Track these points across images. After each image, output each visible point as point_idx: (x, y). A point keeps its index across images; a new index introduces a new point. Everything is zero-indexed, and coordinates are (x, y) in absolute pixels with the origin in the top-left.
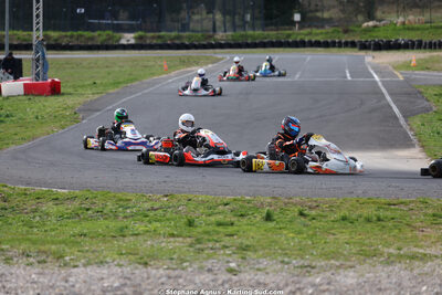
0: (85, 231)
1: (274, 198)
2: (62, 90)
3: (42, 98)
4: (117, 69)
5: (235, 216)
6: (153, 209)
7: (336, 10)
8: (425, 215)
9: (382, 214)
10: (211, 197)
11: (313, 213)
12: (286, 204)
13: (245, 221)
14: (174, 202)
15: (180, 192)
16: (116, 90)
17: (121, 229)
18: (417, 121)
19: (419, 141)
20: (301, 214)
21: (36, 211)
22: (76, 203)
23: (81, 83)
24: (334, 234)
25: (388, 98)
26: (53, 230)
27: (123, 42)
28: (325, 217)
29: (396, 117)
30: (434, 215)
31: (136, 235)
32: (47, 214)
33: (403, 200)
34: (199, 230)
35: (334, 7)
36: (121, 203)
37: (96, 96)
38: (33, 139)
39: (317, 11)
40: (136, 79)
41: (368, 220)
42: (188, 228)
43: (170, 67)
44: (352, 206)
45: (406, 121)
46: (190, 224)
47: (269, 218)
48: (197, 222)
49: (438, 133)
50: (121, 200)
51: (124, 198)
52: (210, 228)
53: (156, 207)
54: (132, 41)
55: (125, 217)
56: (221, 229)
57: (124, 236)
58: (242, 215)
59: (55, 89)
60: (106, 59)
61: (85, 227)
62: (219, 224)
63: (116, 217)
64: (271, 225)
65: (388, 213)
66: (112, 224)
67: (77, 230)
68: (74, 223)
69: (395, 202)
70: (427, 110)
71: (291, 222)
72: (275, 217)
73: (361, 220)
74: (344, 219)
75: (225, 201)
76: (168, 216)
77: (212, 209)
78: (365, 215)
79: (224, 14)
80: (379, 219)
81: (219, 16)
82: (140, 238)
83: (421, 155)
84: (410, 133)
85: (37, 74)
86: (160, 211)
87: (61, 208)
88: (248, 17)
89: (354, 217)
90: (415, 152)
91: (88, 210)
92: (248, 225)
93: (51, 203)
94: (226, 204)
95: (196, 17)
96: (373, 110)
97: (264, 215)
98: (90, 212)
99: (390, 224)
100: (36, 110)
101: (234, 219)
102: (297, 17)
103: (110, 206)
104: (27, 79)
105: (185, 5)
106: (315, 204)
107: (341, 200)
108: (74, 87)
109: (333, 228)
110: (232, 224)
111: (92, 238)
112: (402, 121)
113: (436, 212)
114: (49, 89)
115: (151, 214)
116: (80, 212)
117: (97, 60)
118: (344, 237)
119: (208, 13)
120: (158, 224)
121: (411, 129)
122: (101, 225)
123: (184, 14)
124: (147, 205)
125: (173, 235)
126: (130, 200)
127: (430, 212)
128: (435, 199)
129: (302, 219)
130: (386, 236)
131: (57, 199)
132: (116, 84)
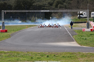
0: (10, 60)
1: (49, 52)
2: (8, 31)
3: (4, 33)
4: (18, 27)
5: (41, 56)
6: (24, 55)
7: (58, 16)
8: (80, 56)
9: (71, 55)
10: (36, 52)
11: (57, 55)
12: (51, 54)
13: (43, 57)
14: (29, 53)
15: (30, 51)
16: (18, 31)
17: (18, 59)
18: (74, 36)
19: (75, 40)
20: (54, 56)
21: (1, 55)
22: (9, 54)
23: (11, 30)
24: (61, 60)
25: (68, 32)
26: (3, 60)
27: (19, 22)
28: (59, 56)
29: (70, 36)
30: (82, 56)
31: (21, 61)
32: (3, 56)
33: (75, 52)
34: (34, 59)
35: (57, 16)
36: (18, 54)
37: (14, 33)
38: (2, 41)
39: (54, 17)
40: (21, 29)
41: (68, 57)
42: (31, 59)
43: (28, 27)
44: (65, 54)
45: (72, 36)
46: (32, 58)
47: (48, 57)
48: (33, 58)
49: (79, 39)
50: (18, 53)
51: (18, 52)
52: (36, 59)
53: (25, 54)
54: (21, 22)
55: (19, 57)
56: (38, 59)
57: (18, 61)
58: (42, 56)
59: (6, 31)
60: (16, 26)
61: (10, 59)
62: (38, 58)
63: (17, 56)
64: (48, 58)
65: (72, 55)
66: (16, 58)
67: (9, 60)
68: (8, 58)
69: (73, 53)
70: (76, 34)
71: (52, 57)
72: (49, 56)
73: (67, 57)
74: (63, 57)
75: (39, 53)
76: (27, 56)
77: (36, 55)
78: (68, 56)
79: (37, 18)
80: (70, 57)
81: (36, 18)
82: (22, 61)
83: (76, 43)
84: (73, 39)
85: (3, 29)
86: (26, 55)
87: (6, 55)
88: (42, 18)
89: (65, 56)
90: (75, 42)
91: (11, 55)
92: (43, 58)
93: (4, 54)
94: (39, 54)
95: (32, 18)
96: (66, 34)
97: (47, 56)
98: (11, 56)
99: (73, 58)
100: (2, 35)
101: (41, 57)
102: (51, 18)
103: (16, 54)
104: (1, 29)
105: (30, 16)
106: (57, 54)
107: (62, 53)
108: (10, 31)
109: (61, 59)
110: (40, 58)
111: (12, 61)
112: (71, 36)
113: (82, 55)
114: (5, 31)
115: (24, 56)
116: (9, 56)
117: (14, 26)
118: (64, 61)
119: (35, 17)
120: (25, 58)
121: (73, 38)
122: (13, 59)
123: (30, 17)
124: (23, 54)
125: (28, 61)
126: (19, 53)
127: (81, 55)
128: (81, 52)
129: (55, 57)
130: (72, 60)
131: (5, 53)
132: (18, 30)
